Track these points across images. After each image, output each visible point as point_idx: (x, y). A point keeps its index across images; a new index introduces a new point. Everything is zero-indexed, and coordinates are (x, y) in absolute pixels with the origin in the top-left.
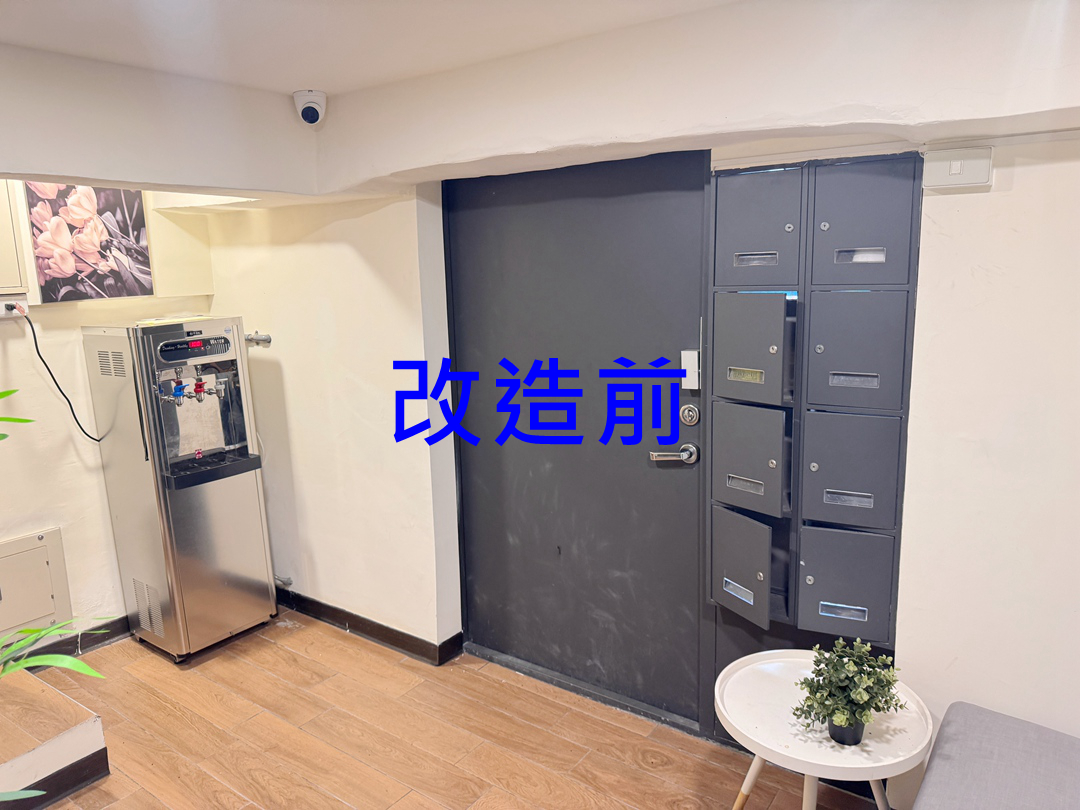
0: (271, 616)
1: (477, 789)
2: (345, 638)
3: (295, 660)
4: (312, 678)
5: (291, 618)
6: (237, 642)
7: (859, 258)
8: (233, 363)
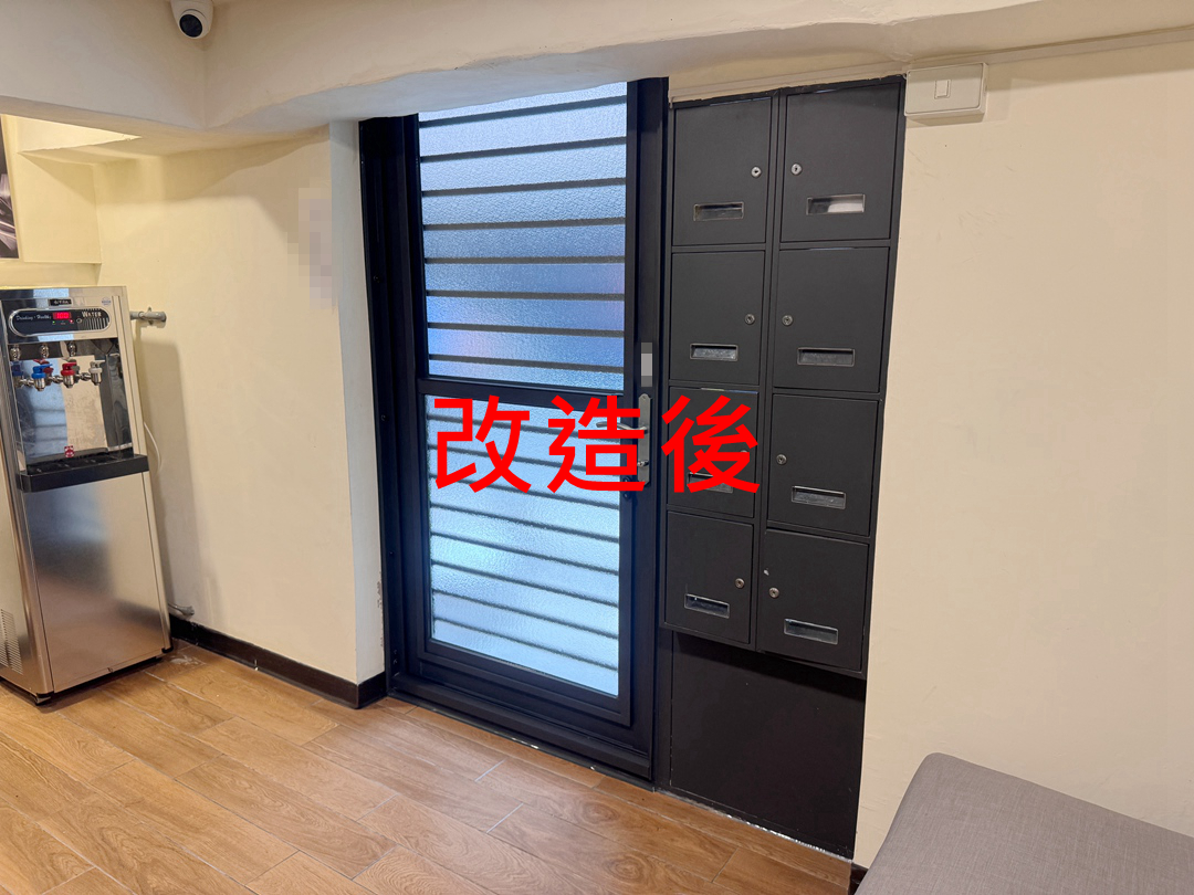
0: (164, 650)
1: (378, 850)
2: (253, 677)
3: (186, 702)
4: (202, 722)
5: (191, 654)
6: (118, 681)
7: (835, 208)
8: (114, 341)
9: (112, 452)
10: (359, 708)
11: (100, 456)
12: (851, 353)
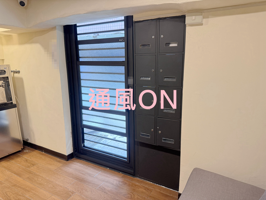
0: (22, 149)
1: (71, 194)
2: (43, 154)
5: (28, 149)
6: (11, 156)
7: (171, 45)
8: (8, 77)
9: (8, 103)
10: (67, 161)
11: (5, 104)
12: (175, 78)
